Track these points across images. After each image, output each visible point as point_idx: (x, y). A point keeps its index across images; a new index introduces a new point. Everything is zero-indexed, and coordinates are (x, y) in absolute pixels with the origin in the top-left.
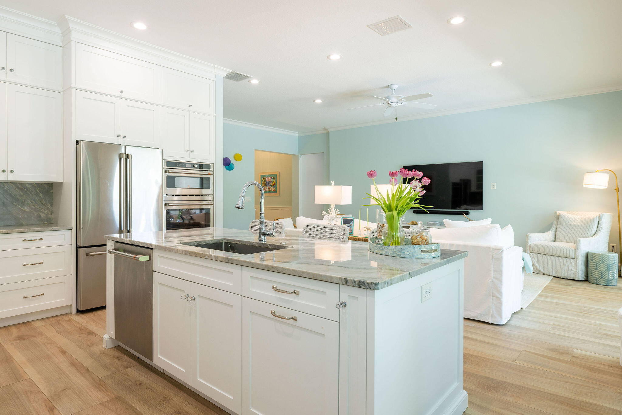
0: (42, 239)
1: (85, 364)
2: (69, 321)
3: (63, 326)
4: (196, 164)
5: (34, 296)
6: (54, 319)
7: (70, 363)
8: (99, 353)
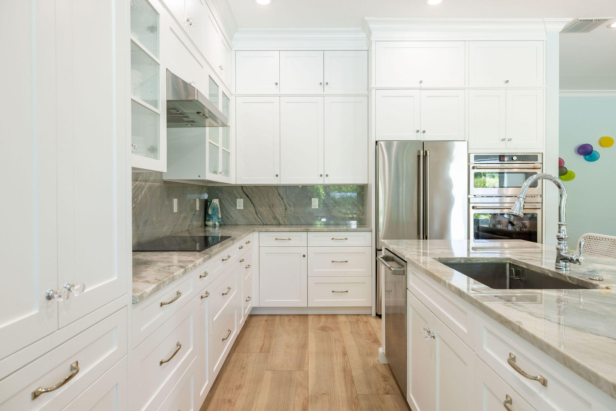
0: (346, 239)
1: (354, 374)
2: (366, 322)
3: (359, 326)
4: (516, 156)
5: (342, 292)
6: (356, 317)
7: (343, 367)
8: (372, 366)
